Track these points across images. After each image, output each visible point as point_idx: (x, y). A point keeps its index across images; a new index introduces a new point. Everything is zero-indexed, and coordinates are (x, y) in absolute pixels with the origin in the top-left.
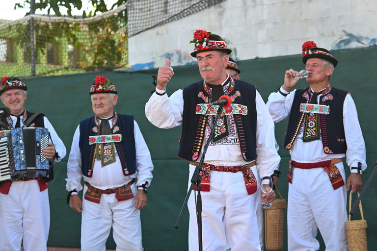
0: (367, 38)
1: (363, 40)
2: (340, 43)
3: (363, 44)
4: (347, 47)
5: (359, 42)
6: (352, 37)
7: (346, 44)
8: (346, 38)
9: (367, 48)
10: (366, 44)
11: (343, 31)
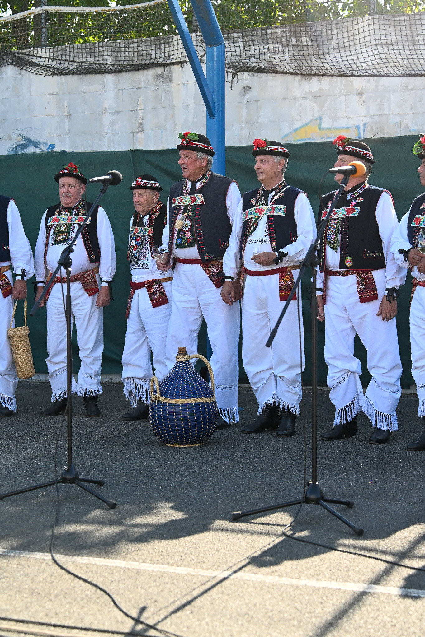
0: (45, 144)
1: (40, 145)
2: (16, 147)
3: (40, 149)
4: (24, 152)
5: (36, 147)
6: (29, 142)
7: (23, 149)
8: (23, 142)
9: (45, 153)
10: (44, 149)
11: (20, 135)
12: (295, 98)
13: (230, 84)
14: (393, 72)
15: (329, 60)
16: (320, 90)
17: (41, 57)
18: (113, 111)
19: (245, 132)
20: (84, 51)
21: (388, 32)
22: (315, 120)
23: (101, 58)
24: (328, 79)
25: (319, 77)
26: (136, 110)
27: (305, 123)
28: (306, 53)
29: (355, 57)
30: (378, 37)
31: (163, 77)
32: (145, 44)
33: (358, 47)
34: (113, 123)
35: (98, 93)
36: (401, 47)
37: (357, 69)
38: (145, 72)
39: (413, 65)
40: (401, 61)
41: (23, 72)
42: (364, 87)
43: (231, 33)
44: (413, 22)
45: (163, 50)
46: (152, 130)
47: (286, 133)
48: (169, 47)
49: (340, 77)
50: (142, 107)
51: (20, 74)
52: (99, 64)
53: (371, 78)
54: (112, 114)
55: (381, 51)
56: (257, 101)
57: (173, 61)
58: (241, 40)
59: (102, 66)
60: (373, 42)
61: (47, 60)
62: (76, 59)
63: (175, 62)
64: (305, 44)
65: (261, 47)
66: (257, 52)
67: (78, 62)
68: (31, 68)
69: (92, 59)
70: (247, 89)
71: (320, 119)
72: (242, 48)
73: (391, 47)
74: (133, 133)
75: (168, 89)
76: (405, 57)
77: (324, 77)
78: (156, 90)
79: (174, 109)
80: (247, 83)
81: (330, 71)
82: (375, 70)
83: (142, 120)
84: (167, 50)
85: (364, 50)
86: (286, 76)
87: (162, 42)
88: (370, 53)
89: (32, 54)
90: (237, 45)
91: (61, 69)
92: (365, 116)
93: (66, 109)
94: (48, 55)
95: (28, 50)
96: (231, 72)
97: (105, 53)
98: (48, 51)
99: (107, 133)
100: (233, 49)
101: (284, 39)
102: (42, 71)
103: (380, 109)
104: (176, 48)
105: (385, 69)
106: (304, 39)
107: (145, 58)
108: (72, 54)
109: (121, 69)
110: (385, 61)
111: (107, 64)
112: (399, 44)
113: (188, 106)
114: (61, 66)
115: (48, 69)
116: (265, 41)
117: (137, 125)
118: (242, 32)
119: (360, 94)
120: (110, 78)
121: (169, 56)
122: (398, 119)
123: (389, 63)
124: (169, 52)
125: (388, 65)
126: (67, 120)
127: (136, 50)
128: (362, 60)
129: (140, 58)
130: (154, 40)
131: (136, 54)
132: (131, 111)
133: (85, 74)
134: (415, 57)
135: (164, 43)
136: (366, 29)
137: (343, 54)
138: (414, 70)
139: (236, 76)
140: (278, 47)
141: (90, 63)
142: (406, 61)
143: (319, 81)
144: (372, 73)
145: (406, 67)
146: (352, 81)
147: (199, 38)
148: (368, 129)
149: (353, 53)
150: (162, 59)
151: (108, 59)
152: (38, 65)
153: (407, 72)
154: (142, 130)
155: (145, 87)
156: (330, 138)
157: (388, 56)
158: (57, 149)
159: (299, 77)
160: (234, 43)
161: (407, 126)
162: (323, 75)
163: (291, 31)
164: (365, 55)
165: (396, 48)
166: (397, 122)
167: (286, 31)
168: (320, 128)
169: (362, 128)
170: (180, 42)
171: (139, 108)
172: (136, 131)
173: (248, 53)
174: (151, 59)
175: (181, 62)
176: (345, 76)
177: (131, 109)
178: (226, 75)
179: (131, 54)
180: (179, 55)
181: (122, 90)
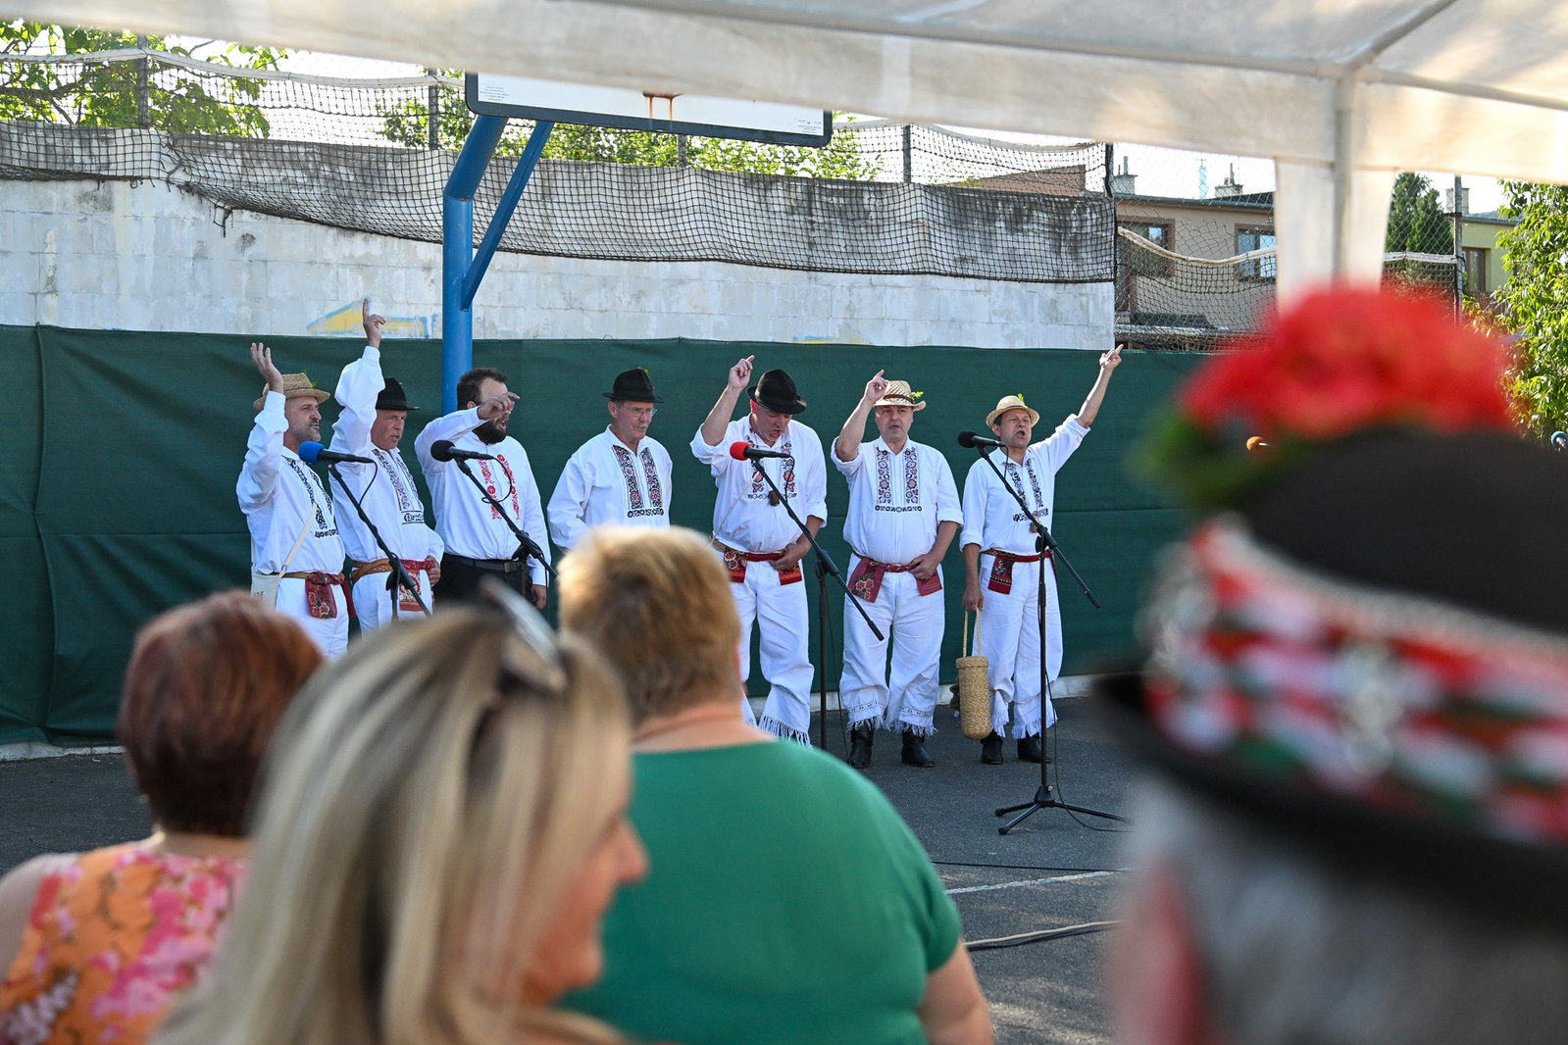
12: (328, 264)
13: (220, 229)
14: (475, 241)
15: (383, 210)
16: (367, 255)
19: (245, 311)
24: (380, 239)
25: (365, 234)
26: (43, 253)
27: (343, 305)
28: (346, 193)
29: (420, 210)
31: (95, 199)
32: (60, 135)
33: (424, 195)
36: (485, 205)
37: (425, 230)
38: (61, 185)
40: (485, 226)
42: (432, 259)
43: (221, 141)
44: (501, 171)
45: (95, 151)
46: (74, 292)
47: (314, 319)
48: (107, 147)
49: (399, 239)
50: (53, 248)
56: (265, 261)
57: (120, 173)
58: (238, 155)
63: (122, 176)
64: (344, 178)
65: (275, 172)
66: (268, 180)
70: (248, 239)
71: (366, 302)
72: (240, 169)
74: (36, 294)
75: (107, 222)
77: (374, 235)
78: (81, 221)
79: (116, 259)
80: (248, 229)
81: (388, 227)
83: (54, 273)
84: (104, 151)
85: (433, 202)
86: (314, 226)
87: (94, 136)
90: (231, 162)
92: (435, 304)
96: (222, 208)
100: (225, 169)
101: (310, 166)
104: (120, 150)
106: (343, 170)
107: (60, 159)
109: (11, 173)
112: (483, 200)
113: (143, 256)
116: (279, 163)
117: (43, 281)
118: (240, 143)
119: (428, 268)
122: (480, 313)
124: (108, 155)
127: (41, 142)
129: (51, 159)
131: (42, 150)
132: (33, 253)
135: (98, 139)
136: (436, 169)
137: (403, 204)
139: (230, 216)
140: (300, 177)
143: (366, 240)
146: (415, 247)
147: (165, 141)
148: (439, 324)
149: (418, 203)
150: (94, 167)
154: (54, 291)
155: (60, 214)
159: (333, 231)
160: (226, 158)
161: (493, 325)
162: (372, 232)
163: (321, 154)
164: (435, 209)
165: (478, 205)
166: (478, 318)
167: (313, 152)
169: (430, 321)
170: (129, 141)
171: (47, 250)
172: (42, 291)
173: (252, 179)
174: (73, 163)
175: (133, 179)
176: (406, 237)
177: (32, 250)
178: (213, 210)
179: (33, 149)
180: (129, 165)
181: (13, 212)
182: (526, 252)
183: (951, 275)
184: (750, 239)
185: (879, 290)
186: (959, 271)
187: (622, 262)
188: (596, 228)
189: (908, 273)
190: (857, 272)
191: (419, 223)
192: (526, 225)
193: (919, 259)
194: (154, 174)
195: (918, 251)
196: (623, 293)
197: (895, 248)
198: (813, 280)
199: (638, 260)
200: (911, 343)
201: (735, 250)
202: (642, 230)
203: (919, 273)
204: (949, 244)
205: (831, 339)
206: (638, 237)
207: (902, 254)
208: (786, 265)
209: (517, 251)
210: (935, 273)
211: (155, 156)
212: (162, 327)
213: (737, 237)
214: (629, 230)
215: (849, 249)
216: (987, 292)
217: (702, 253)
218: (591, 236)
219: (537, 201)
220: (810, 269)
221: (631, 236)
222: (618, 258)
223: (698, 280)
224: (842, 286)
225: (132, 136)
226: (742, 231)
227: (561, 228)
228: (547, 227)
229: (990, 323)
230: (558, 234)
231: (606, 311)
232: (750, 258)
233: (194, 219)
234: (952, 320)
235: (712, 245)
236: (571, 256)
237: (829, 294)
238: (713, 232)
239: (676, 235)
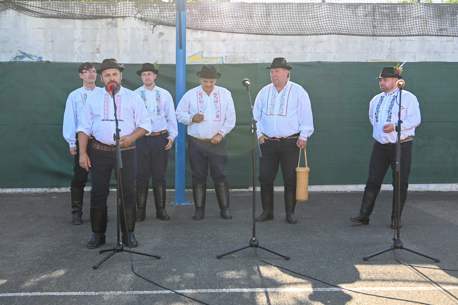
0: (35, 56)
1: (32, 57)
2: (16, 57)
3: (32, 59)
4: (21, 60)
5: (30, 58)
6: (25, 55)
7: (20, 59)
8: (20, 54)
9: (36, 62)
10: (35, 60)
11: (19, 50)
12: (188, 41)
13: (152, 31)
14: (241, 31)
15: (207, 23)
16: (202, 37)
17: (33, 6)
18: (81, 41)
19: (160, 57)
20: (62, 5)
21: (238, 11)
22: (200, 53)
23: (73, 10)
24: (207, 32)
25: (202, 31)
26: (95, 41)
27: (194, 54)
28: (195, 18)
29: (221, 22)
30: (233, 13)
31: (112, 24)
32: (101, 5)
33: (222, 17)
34: (80, 47)
35: (71, 30)
36: (245, 19)
37: (222, 28)
38: (101, 20)
39: (251, 29)
40: (245, 26)
41: (21, 14)
42: (225, 38)
43: (152, 4)
44: (251, 7)
45: (112, 9)
46: (105, 52)
48: (116, 8)
49: (213, 32)
50: (99, 39)
51: (19, 15)
52: (71, 13)
53: (229, 33)
54: (80, 42)
55: (235, 20)
56: (167, 41)
57: (119, 16)
58: (158, 8)
59: (74, 15)
60: (231, 15)
61: (37, 8)
62: (57, 10)
63: (120, 16)
64: (194, 13)
65: (170, 13)
66: (168, 15)
67: (58, 11)
68: (26, 12)
69: (68, 10)
70: (161, 34)
71: (202, 52)
72: (159, 12)
73: (240, 19)
74: (93, 53)
75: (115, 31)
76: (247, 24)
77: (205, 31)
78: (107, 31)
79: (118, 42)
80: (161, 31)
81: (209, 28)
82: (231, 30)
83: (99, 47)
84: (114, 9)
85: (226, 19)
88: (229, 21)
89: (27, 4)
90: (156, 10)
91: (47, 14)
92: (226, 52)
93: (50, 37)
94: (38, 6)
95: (24, 2)
96: (153, 24)
97: (76, 8)
98: (38, 3)
99: (76, 53)
100: (154, 12)
102: (34, 15)
103: (234, 49)
104: (120, 8)
105: (236, 29)
106: (193, 10)
107: (100, 12)
108: (54, 6)
109: (85, 17)
110: (236, 25)
111: (77, 14)
112: (244, 17)
113: (127, 40)
114: (47, 13)
115: (38, 14)
116: (172, 10)
117: (96, 49)
118: (159, 4)
119: (224, 41)
120: (78, 22)
121: (116, 13)
122: (243, 55)
123: (238, 26)
124: (116, 10)
125: (238, 28)
126: (50, 44)
127: (95, 7)
128: (225, 24)
129: (98, 12)
130: (107, 3)
131: (95, 10)
132: (92, 41)
133: (63, 18)
134: (252, 25)
135: (113, 5)
137: (215, 20)
138: (252, 31)
139: (155, 27)
141: (66, 13)
142: (247, 26)
143: (202, 33)
144: (230, 31)
145: (248, 29)
146: (219, 34)
147: (134, 5)
148: (227, 59)
149: (220, 20)
150: (111, 14)
151: (77, 11)
152: (31, 11)
153: (248, 32)
154: (99, 52)
155: (101, 29)
156: (208, 62)
157: (238, 23)
158: (44, 59)
160: (154, 9)
161: (247, 59)
164: (226, 21)
165: (242, 19)
166: (242, 56)
168: (202, 57)
169: (224, 58)
170: (122, 5)
171: (97, 40)
172: (95, 52)
173: (162, 15)
174: (104, 13)
175: (123, 17)
176: (216, 31)
177: (92, 40)
178: (150, 25)
179: (92, 10)
180: (122, 13)
181: (86, 29)
182: (260, 34)
183: (436, 35)
184: (348, 26)
185: (403, 42)
186: (439, 34)
187: (297, 36)
188: (286, 25)
189: (416, 35)
190: (393, 36)
191: (220, 26)
192: (260, 25)
193: (421, 30)
194: (130, 15)
195: (421, 27)
196: (297, 46)
197: (410, 27)
198: (375, 39)
199: (303, 35)
200: (417, 61)
201: (342, 30)
202: (305, 25)
203: (421, 35)
204: (435, 24)
205: (382, 60)
206: (303, 27)
207: (413, 29)
208: (363, 35)
209: (256, 34)
210: (428, 35)
211: (131, 10)
212: (133, 62)
213: (343, 26)
214: (299, 25)
215: (390, 28)
216: (452, 41)
217: (329, 32)
218: (284, 28)
219: (264, 17)
220: (373, 36)
221: (300, 27)
222: (295, 35)
223: (327, 41)
224: (388, 41)
225: (123, 4)
226: (345, 24)
227: (273, 25)
228: (268, 25)
229: (453, 52)
230: (272, 28)
231: (290, 53)
232: (348, 33)
233: (144, 28)
234: (436, 52)
235: (332, 29)
236: (277, 35)
237: (381, 44)
238: (333, 24)
239: (318, 26)
